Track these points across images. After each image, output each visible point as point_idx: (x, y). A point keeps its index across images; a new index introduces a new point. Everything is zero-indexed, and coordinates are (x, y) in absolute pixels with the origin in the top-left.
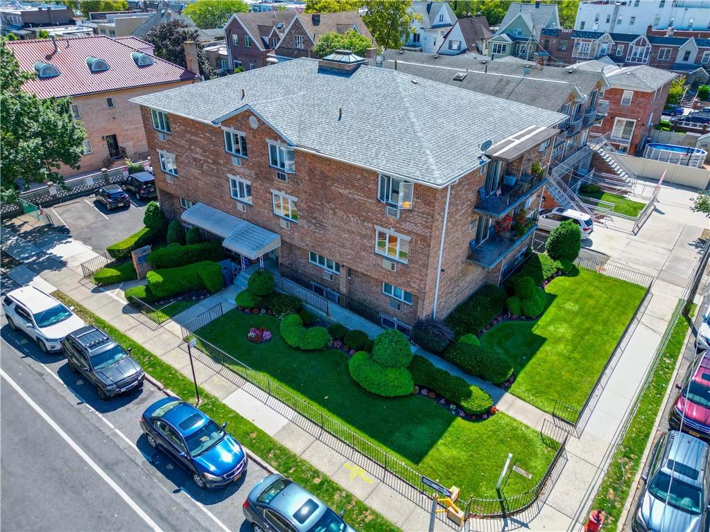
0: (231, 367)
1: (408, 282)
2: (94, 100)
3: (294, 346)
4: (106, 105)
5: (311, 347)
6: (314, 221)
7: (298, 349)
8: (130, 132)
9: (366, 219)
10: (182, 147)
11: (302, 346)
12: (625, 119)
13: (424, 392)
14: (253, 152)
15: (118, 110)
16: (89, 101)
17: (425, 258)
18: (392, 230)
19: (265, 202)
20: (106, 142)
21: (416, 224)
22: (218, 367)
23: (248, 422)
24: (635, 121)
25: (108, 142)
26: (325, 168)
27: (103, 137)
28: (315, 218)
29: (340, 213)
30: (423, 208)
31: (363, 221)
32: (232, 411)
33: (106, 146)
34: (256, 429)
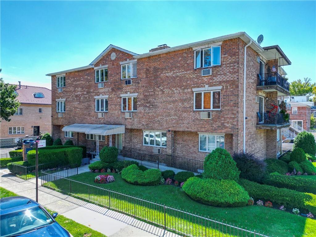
0: (76, 195)
2: (32, 108)
3: (132, 181)
4: (38, 111)
6: (148, 105)
7: (136, 184)
8: (47, 126)
9: (186, 87)
10: (70, 91)
11: (140, 181)
12: (297, 121)
13: (260, 202)
15: (43, 115)
16: (29, 108)
17: (236, 98)
18: (207, 86)
19: (116, 105)
20: (33, 129)
21: (225, 74)
22: (65, 196)
23: (84, 226)
24: (302, 121)
27: (32, 127)
28: (149, 102)
29: (166, 91)
30: (230, 59)
31: (184, 89)
33: (33, 131)
34: (91, 231)
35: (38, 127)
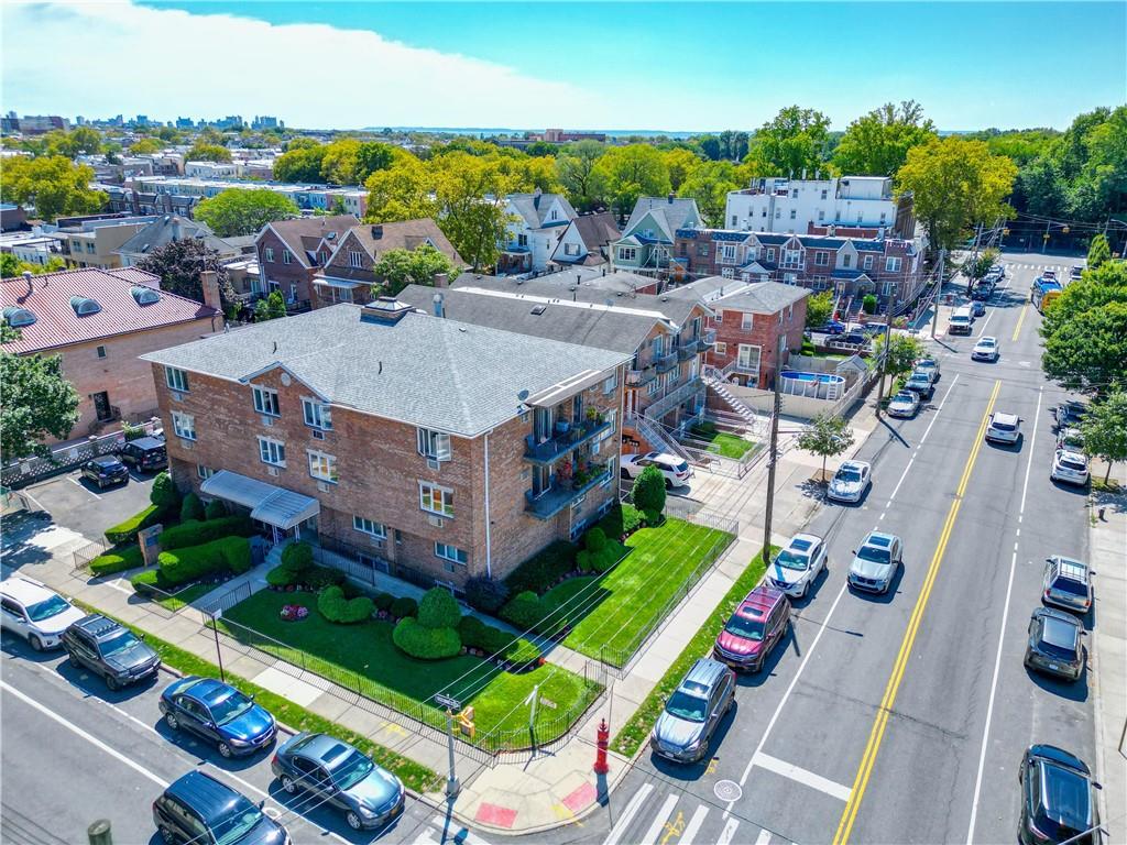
0: (261, 648)
1: (456, 537)
2: (82, 351)
3: (333, 620)
4: (95, 355)
5: (351, 619)
6: (355, 481)
7: (337, 623)
8: (126, 387)
9: (409, 474)
10: (203, 407)
11: (342, 619)
12: (750, 346)
13: (472, 651)
14: (286, 410)
15: (111, 361)
16: (73, 353)
17: (468, 509)
18: (435, 483)
19: (300, 464)
20: (93, 402)
21: (456, 475)
22: (246, 649)
23: (279, 697)
24: (760, 347)
25: (96, 401)
26: (363, 424)
27: (90, 396)
28: (356, 477)
29: (382, 469)
30: (461, 459)
31: (406, 476)
32: (261, 689)
33: (93, 406)
34: (287, 702)
35: (105, 395)
